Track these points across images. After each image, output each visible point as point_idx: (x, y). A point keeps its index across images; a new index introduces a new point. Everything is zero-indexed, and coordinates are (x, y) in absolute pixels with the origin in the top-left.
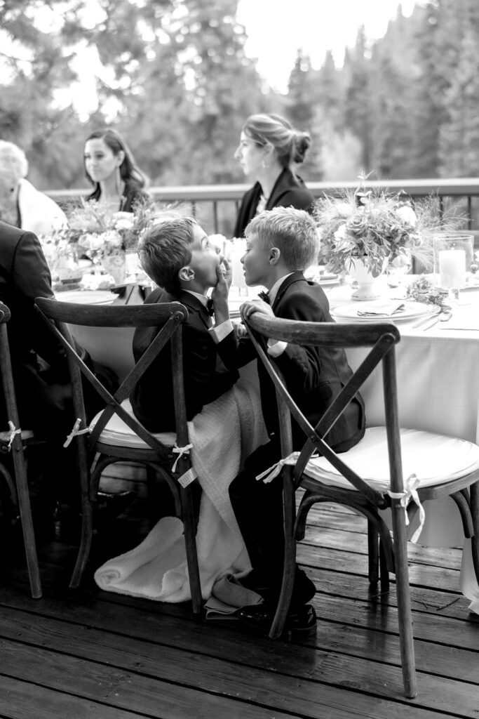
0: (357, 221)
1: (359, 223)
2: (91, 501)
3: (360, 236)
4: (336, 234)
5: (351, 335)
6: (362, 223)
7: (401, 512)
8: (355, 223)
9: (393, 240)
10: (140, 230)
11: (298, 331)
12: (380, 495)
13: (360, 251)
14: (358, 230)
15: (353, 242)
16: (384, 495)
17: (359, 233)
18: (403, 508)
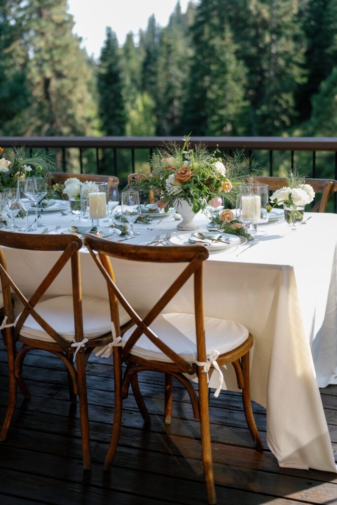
0: (183, 172)
1: (185, 174)
2: (15, 377)
3: (185, 183)
4: (167, 181)
5: (174, 254)
6: (187, 174)
7: (203, 376)
8: (181, 173)
9: (210, 185)
10: (14, 174)
11: (133, 251)
12: (190, 364)
13: (186, 194)
14: (184, 178)
15: (181, 188)
16: (192, 364)
17: (184, 181)
18: (206, 373)
